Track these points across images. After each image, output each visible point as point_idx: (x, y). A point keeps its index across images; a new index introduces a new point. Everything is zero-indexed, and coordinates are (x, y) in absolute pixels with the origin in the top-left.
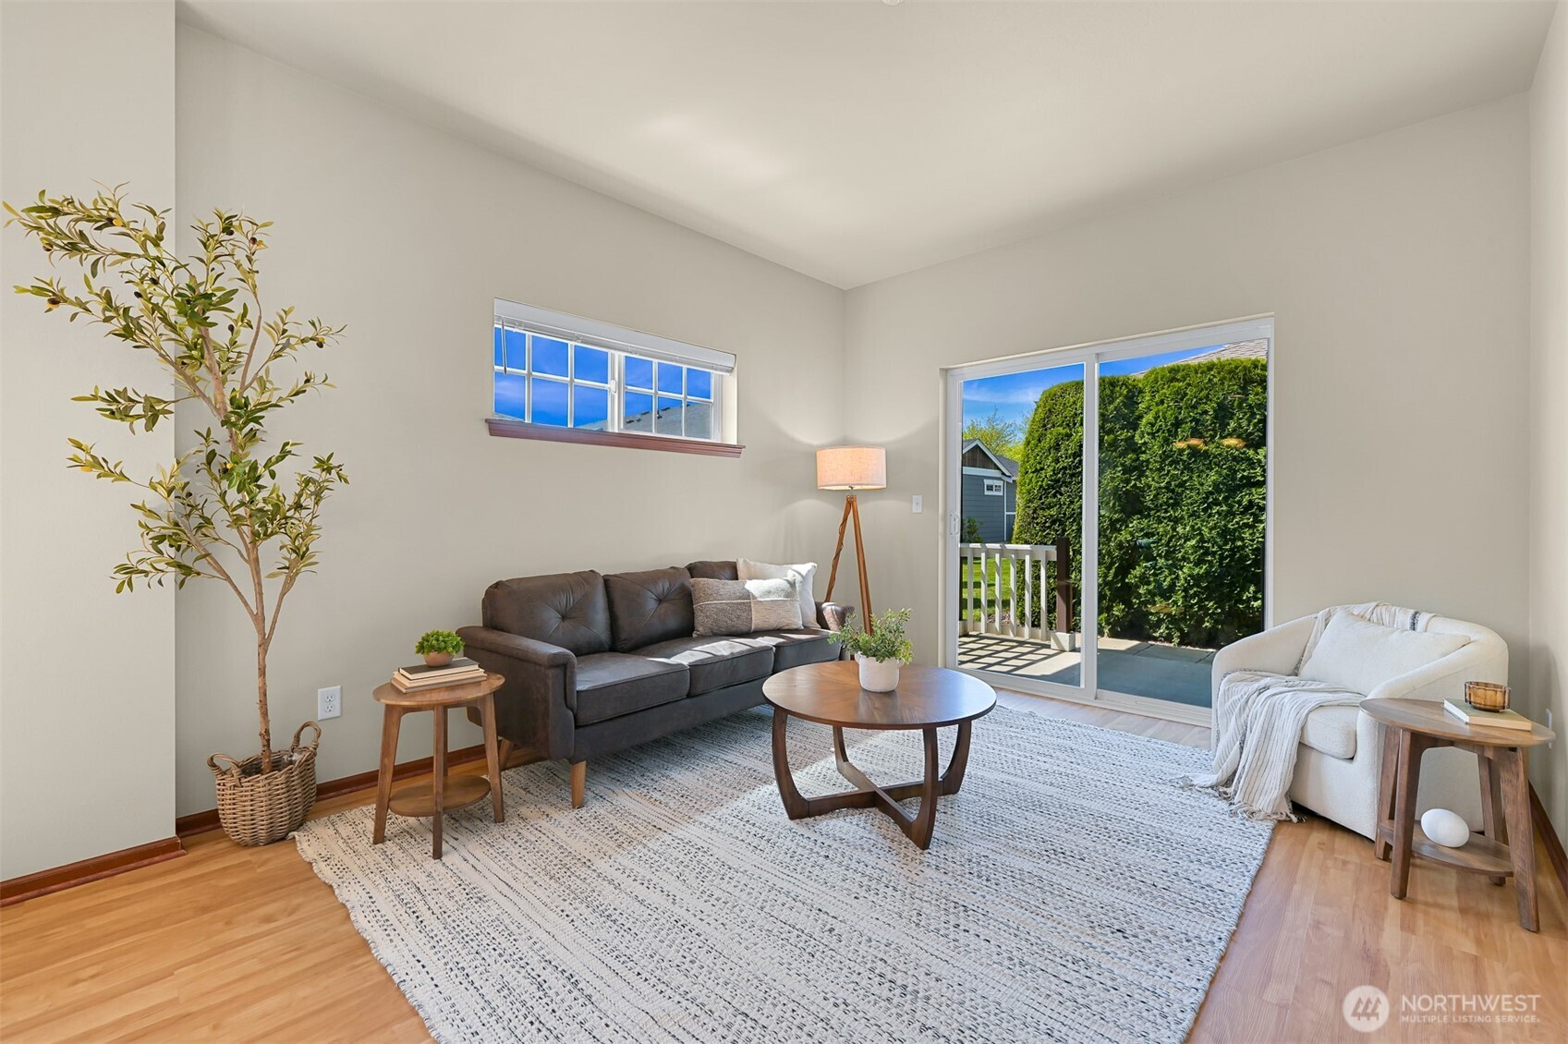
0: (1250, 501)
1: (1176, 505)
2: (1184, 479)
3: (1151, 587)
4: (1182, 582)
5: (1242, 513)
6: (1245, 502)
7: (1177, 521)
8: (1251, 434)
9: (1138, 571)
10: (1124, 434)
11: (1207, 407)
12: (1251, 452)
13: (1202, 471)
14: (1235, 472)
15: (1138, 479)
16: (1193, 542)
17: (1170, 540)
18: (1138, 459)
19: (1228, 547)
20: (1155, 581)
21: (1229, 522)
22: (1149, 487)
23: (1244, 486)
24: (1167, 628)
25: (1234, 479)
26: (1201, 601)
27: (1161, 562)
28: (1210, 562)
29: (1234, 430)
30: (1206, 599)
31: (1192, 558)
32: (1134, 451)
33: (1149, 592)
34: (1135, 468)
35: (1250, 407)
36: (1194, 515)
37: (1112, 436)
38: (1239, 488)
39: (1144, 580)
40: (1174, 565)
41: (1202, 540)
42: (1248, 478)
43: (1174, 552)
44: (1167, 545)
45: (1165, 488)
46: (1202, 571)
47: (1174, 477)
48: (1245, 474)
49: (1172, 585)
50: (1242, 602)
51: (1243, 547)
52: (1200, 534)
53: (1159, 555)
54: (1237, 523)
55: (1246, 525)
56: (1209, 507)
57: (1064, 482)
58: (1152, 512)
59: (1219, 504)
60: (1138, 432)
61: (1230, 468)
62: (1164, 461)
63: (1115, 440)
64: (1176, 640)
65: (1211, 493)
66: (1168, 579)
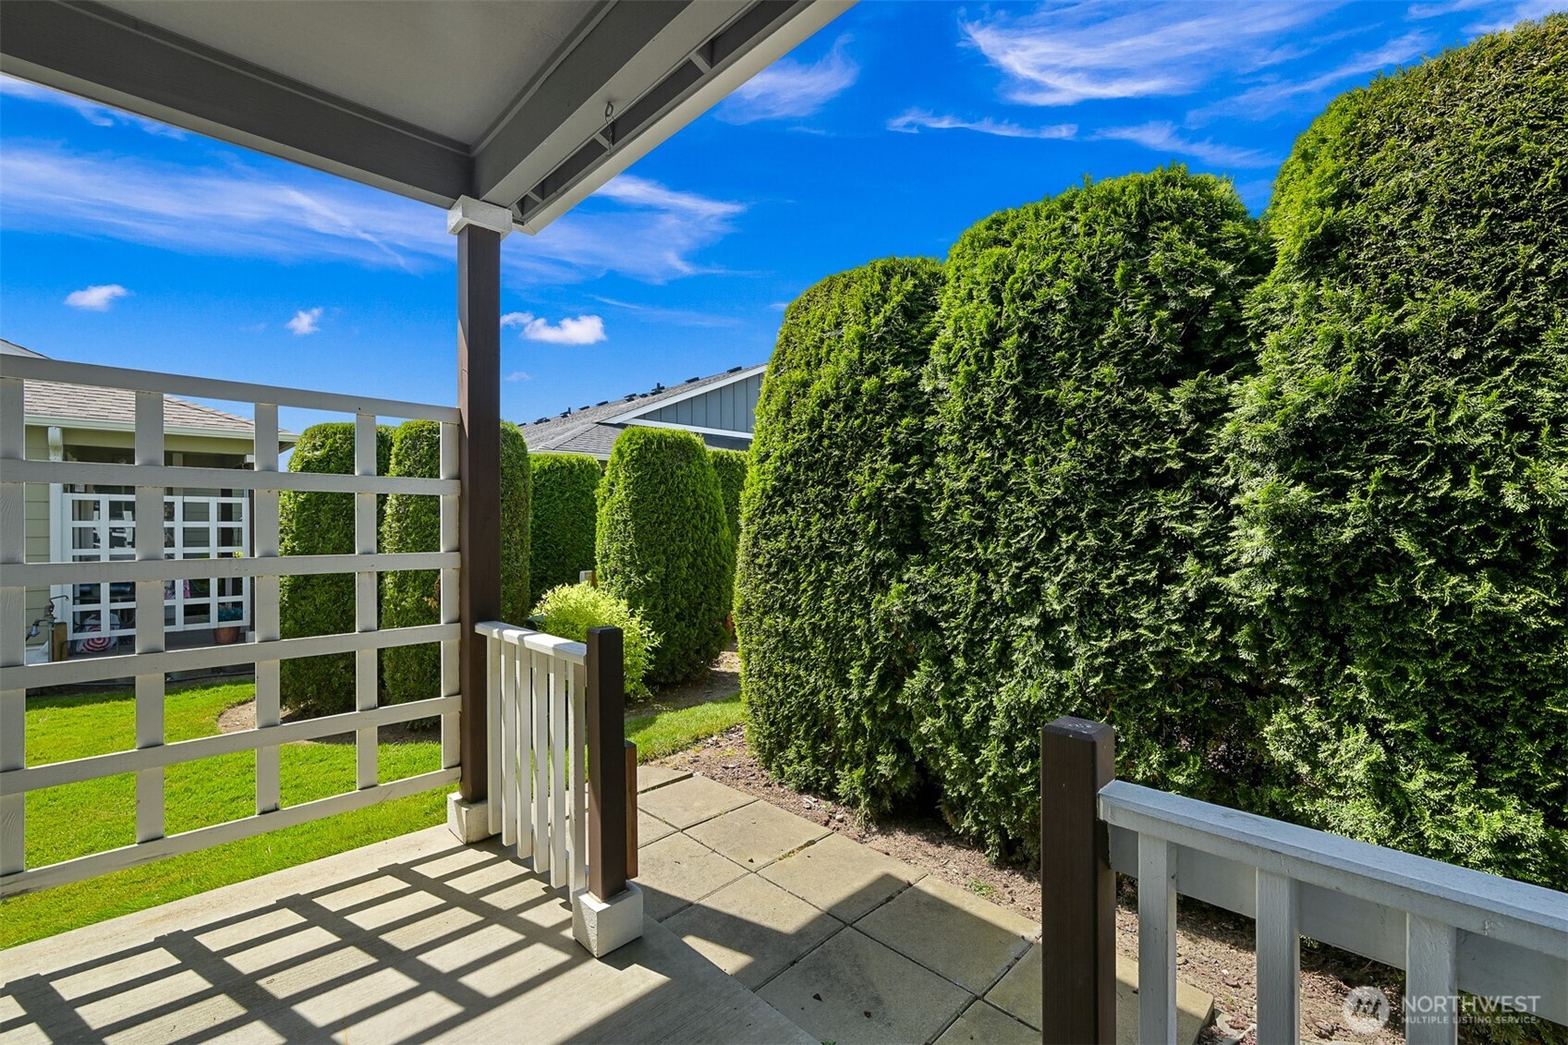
1: (988, 532)
2: (1005, 468)
5: (1132, 556)
6: (1139, 527)
8: (1156, 349)
9: (917, 681)
10: (896, 374)
12: (1153, 397)
13: (1043, 448)
14: (1117, 447)
22: (939, 489)
23: (1136, 485)
35: (1153, 281)
37: (874, 380)
38: (1122, 491)
42: (1146, 464)
48: (1140, 453)
49: (982, 723)
51: (1136, 644)
54: (1122, 580)
57: (797, 482)
58: (944, 548)
63: (882, 388)
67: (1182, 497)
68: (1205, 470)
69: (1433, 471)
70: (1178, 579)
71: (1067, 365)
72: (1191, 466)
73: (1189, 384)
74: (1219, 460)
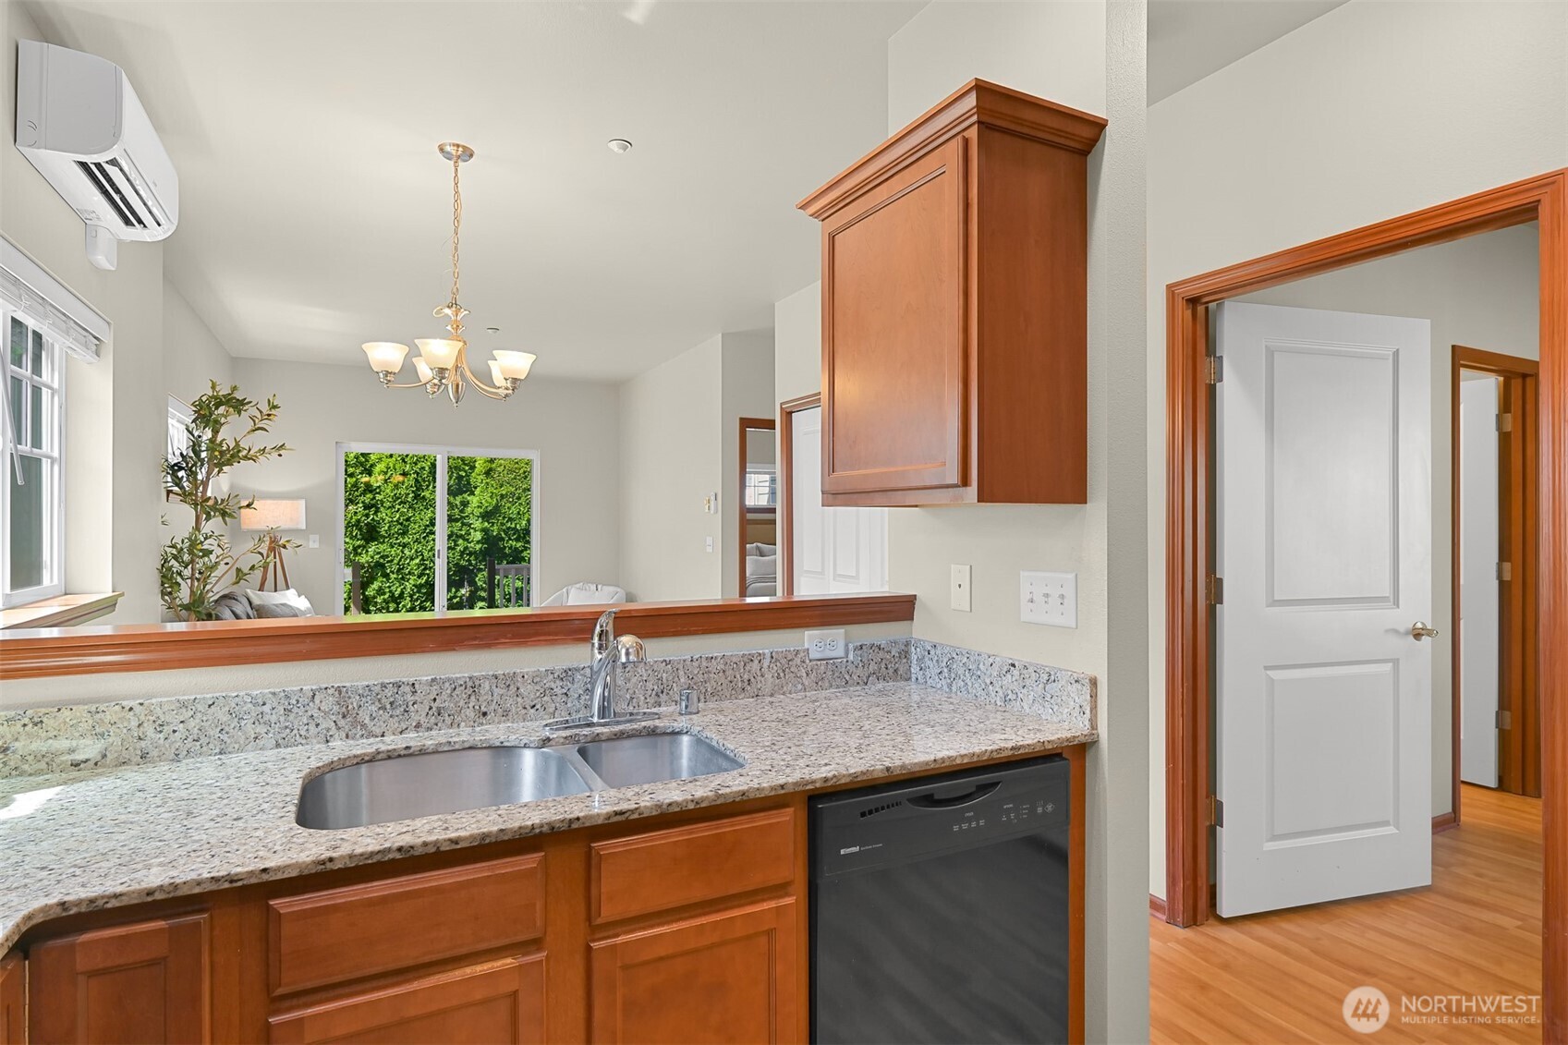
1: (404, 533)
3: (386, 596)
7: (404, 546)
9: (375, 585)
10: (365, 479)
11: (424, 465)
15: (376, 513)
16: (417, 561)
17: (400, 560)
18: (374, 498)
20: (390, 592)
22: (384, 520)
26: (422, 602)
27: (393, 576)
28: (428, 574)
30: (424, 601)
31: (416, 573)
32: (371, 492)
33: (385, 600)
34: (373, 506)
36: (417, 541)
37: (354, 479)
39: (380, 591)
40: (403, 578)
41: (423, 559)
44: (398, 564)
45: (397, 521)
46: (423, 581)
47: (402, 514)
49: (402, 593)
52: (422, 555)
53: (393, 572)
56: (427, 536)
58: (386, 540)
62: (395, 501)
63: (356, 483)
65: (428, 526)
66: (399, 590)
67: (459, 524)
68: (464, 518)
69: (507, 522)
70: (458, 545)
71: (428, 486)
72: (462, 517)
73: (460, 497)
74: (467, 516)
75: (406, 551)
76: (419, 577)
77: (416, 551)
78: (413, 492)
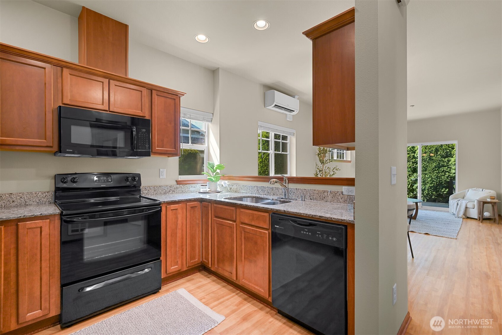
0: (443, 170)
4: (427, 188)
7: (426, 174)
11: (433, 149)
15: (416, 164)
16: (430, 179)
17: (424, 178)
18: (416, 160)
19: (438, 180)
21: (438, 174)
24: (423, 198)
25: (439, 165)
26: (432, 192)
28: (434, 183)
29: (440, 154)
30: (433, 191)
31: (430, 183)
32: (415, 158)
34: (415, 162)
40: (425, 184)
41: (432, 178)
43: (425, 181)
44: (423, 180)
50: (441, 192)
55: (443, 175)
56: (434, 171)
59: (436, 171)
60: (416, 154)
61: (439, 163)
64: (425, 201)
65: (434, 168)
66: (424, 187)
75: (426, 176)
76: (431, 184)
77: (430, 176)
78: (429, 157)
